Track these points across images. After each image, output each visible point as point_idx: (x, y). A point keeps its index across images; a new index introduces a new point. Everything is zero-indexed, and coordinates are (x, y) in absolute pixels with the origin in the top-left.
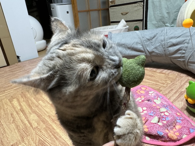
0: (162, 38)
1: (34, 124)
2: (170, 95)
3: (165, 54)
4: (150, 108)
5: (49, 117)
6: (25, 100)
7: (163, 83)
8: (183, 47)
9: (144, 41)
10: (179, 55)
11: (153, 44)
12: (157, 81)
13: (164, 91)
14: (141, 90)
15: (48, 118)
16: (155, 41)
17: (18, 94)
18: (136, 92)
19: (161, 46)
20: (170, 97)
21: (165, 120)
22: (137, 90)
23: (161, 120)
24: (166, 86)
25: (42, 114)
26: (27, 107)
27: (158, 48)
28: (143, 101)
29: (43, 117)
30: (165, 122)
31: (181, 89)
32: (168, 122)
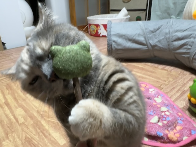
0: (167, 31)
1: (20, 119)
2: (172, 93)
4: (150, 106)
5: (38, 112)
7: (164, 80)
8: (189, 42)
9: (147, 33)
10: (184, 51)
11: (157, 36)
12: (159, 78)
13: (166, 89)
16: (159, 33)
17: (3, 86)
19: (165, 40)
20: (172, 96)
21: (165, 120)
23: (161, 120)
24: (168, 83)
25: (29, 109)
26: (12, 100)
27: (162, 41)
29: (31, 112)
30: (165, 122)
31: (184, 87)
32: (168, 122)
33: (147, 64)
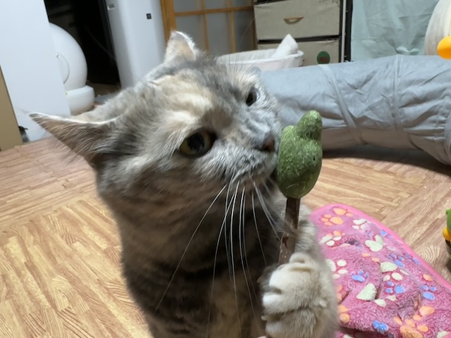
0: (388, 83)
1: (59, 300)
2: (407, 228)
3: (395, 125)
4: (356, 261)
5: (100, 282)
6: (39, 240)
7: (389, 198)
8: (441, 107)
9: (343, 92)
10: (431, 127)
11: (366, 97)
12: (376, 194)
13: (393, 218)
14: (334, 214)
15: (96, 286)
16: (370, 90)
17: (22, 225)
18: (320, 219)
19: (385, 104)
20: (408, 233)
21: (392, 292)
22: (323, 216)
23: (382, 293)
24: (397, 205)
25: (80, 277)
26: (43, 257)
27: (377, 107)
28: (337, 244)
29: (85, 283)
30: (393, 298)
31: (435, 212)
32: (400, 297)
33: (347, 160)
